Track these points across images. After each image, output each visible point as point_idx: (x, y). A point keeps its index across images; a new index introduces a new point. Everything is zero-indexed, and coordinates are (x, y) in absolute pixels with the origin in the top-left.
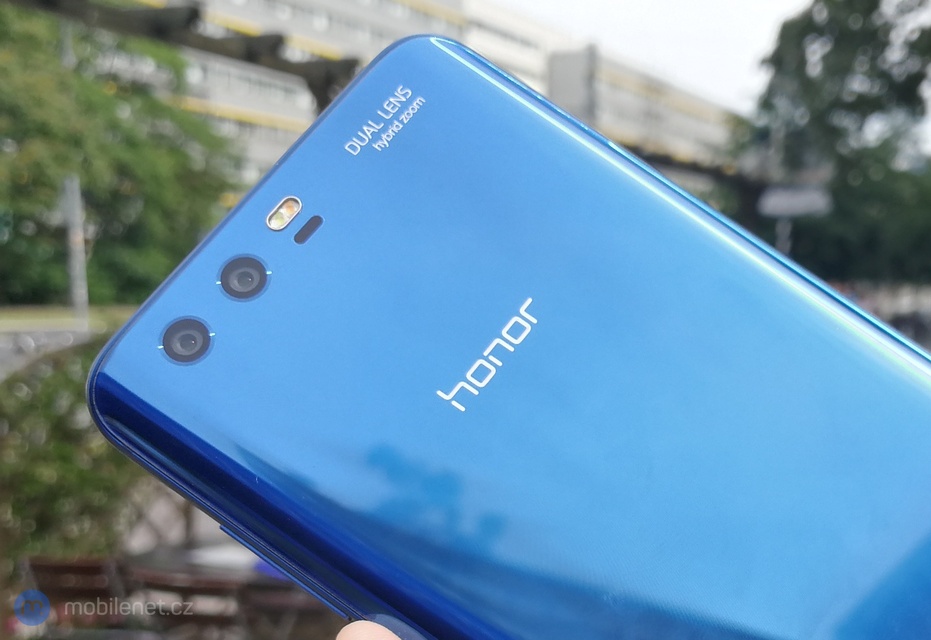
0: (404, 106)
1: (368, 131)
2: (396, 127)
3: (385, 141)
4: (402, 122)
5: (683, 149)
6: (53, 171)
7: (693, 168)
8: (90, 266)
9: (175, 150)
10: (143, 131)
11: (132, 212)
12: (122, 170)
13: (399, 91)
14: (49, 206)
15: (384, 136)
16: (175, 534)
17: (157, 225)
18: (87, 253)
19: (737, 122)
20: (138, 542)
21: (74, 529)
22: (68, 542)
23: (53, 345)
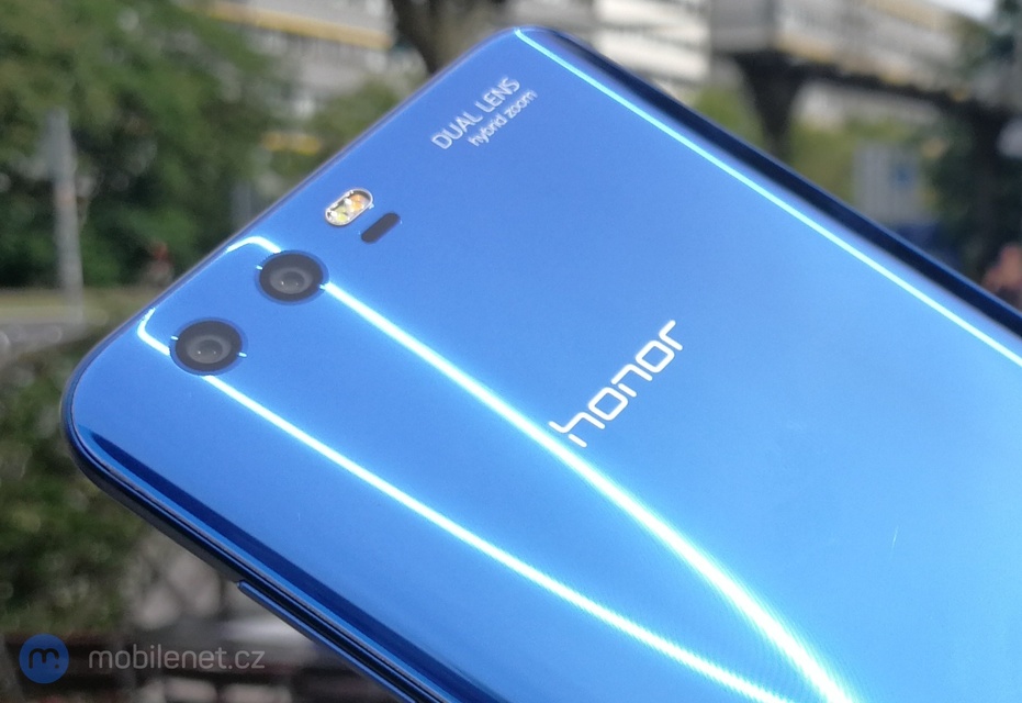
0: (509, 100)
1: (462, 124)
2: (498, 122)
3: (484, 135)
4: (506, 116)
5: (896, 66)
6: (30, 102)
7: (909, 92)
8: (84, 233)
9: (199, 73)
10: (155, 47)
11: (142, 159)
12: (128, 102)
13: (503, 84)
14: (28, 151)
15: (483, 131)
16: (205, 599)
17: (175, 175)
18: (79, 215)
19: (966, 27)
20: (154, 611)
21: (65, 595)
22: (57, 612)
23: (34, 343)
